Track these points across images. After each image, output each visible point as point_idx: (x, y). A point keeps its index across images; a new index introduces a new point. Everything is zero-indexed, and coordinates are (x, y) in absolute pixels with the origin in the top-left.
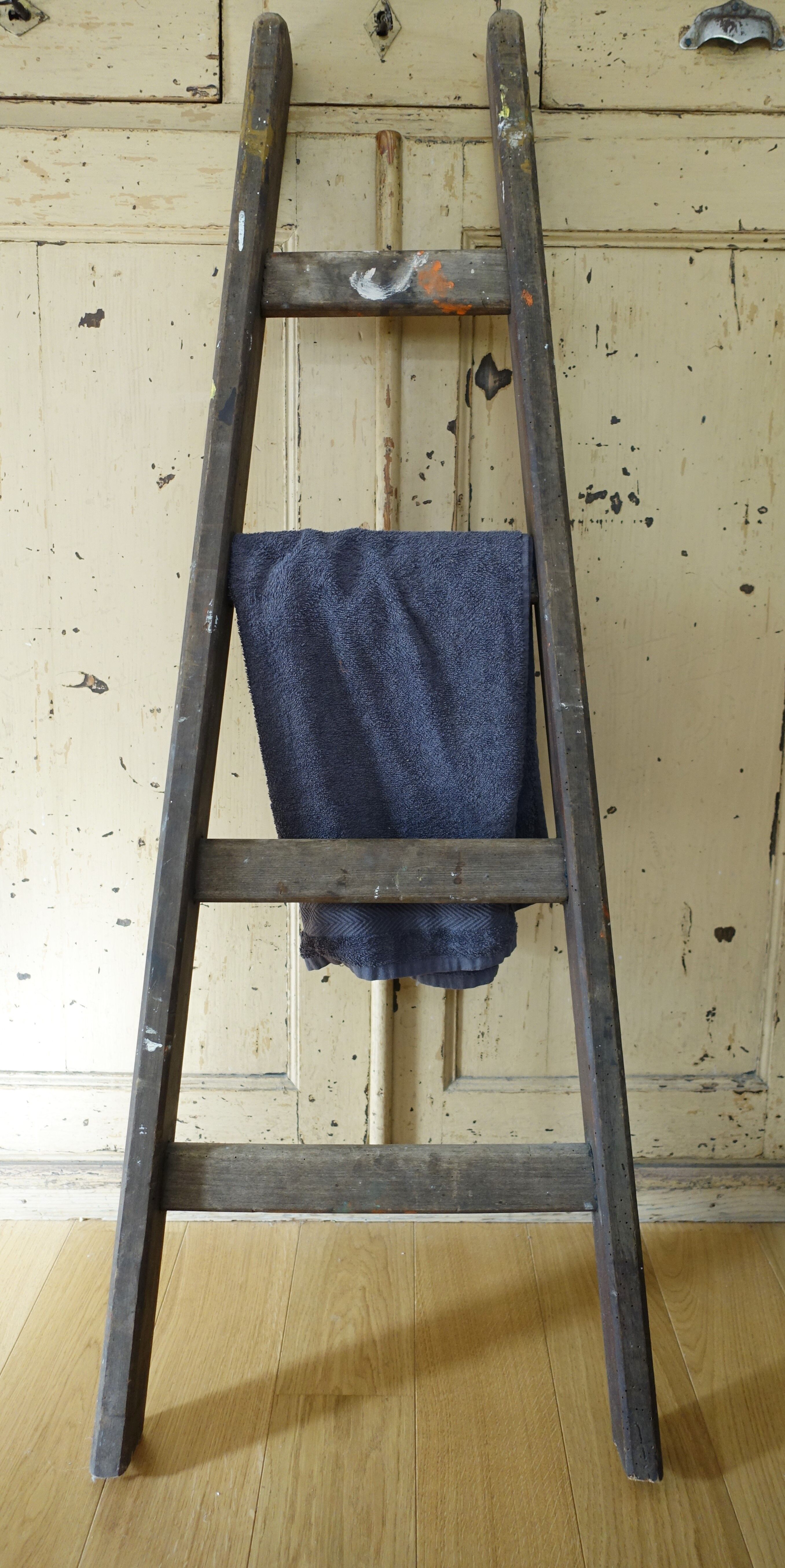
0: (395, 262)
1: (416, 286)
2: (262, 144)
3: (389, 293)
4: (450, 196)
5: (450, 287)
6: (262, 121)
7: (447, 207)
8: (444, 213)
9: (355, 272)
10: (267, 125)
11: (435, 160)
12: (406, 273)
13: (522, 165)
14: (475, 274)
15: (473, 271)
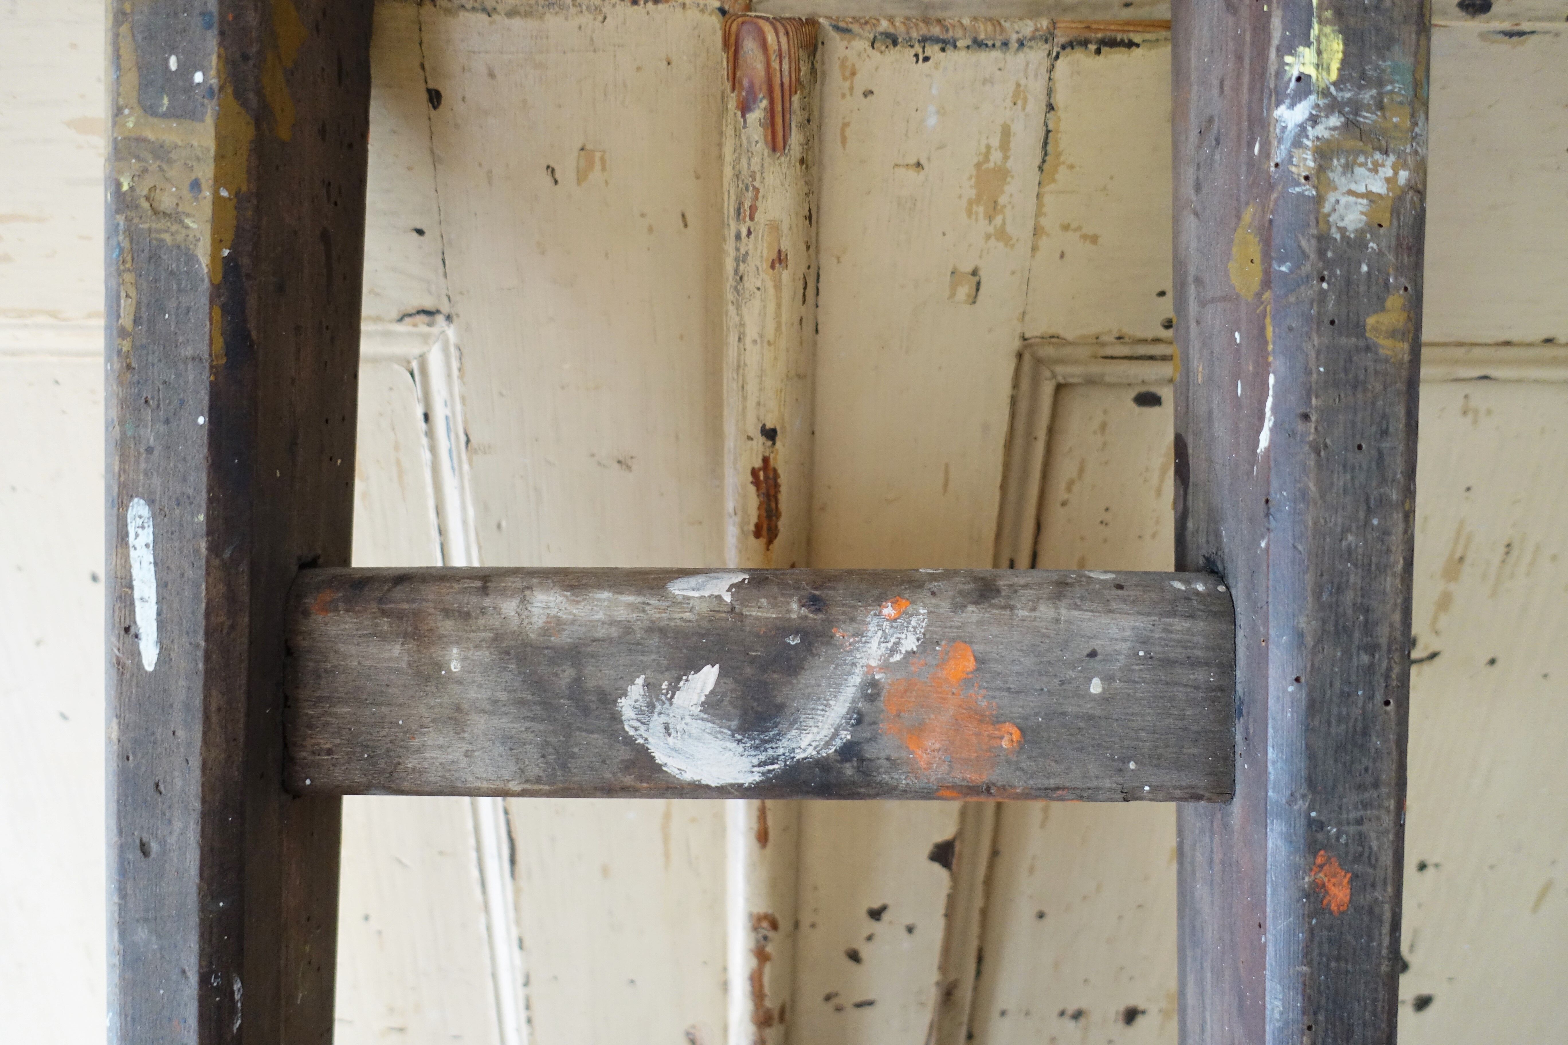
0: (794, 641)
1: (873, 739)
2: (196, 185)
3: (773, 760)
4: (988, 237)
5: (1005, 744)
6: (186, 70)
7: (975, 273)
8: (963, 291)
9: (640, 681)
10: (211, 92)
11: (941, 112)
12: (838, 686)
13: (1371, 321)
14: (1105, 699)
15: (1096, 687)
